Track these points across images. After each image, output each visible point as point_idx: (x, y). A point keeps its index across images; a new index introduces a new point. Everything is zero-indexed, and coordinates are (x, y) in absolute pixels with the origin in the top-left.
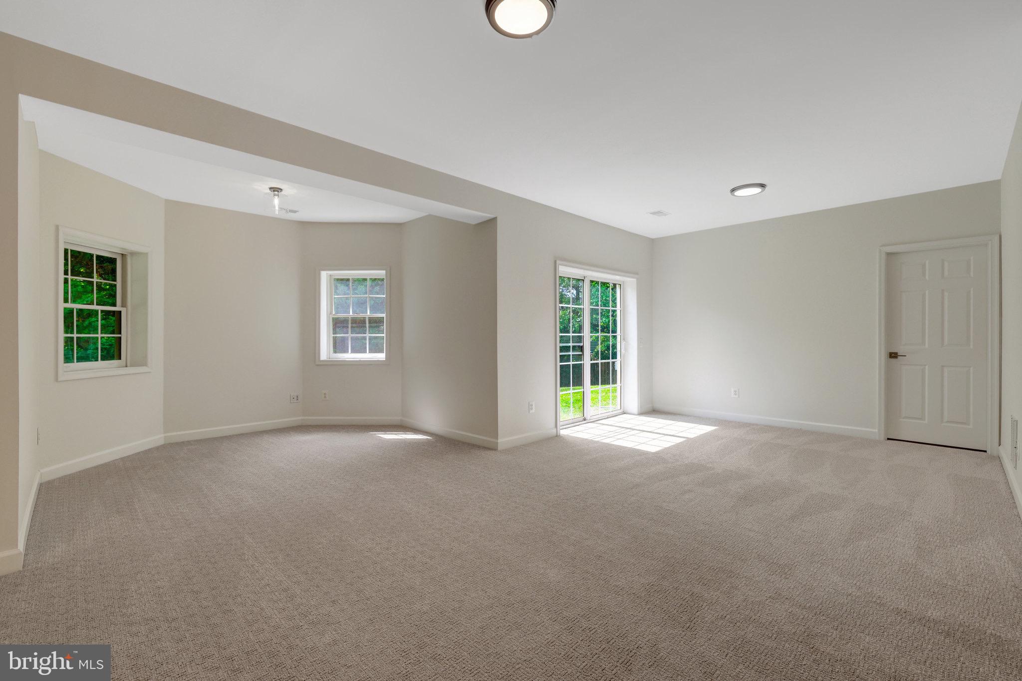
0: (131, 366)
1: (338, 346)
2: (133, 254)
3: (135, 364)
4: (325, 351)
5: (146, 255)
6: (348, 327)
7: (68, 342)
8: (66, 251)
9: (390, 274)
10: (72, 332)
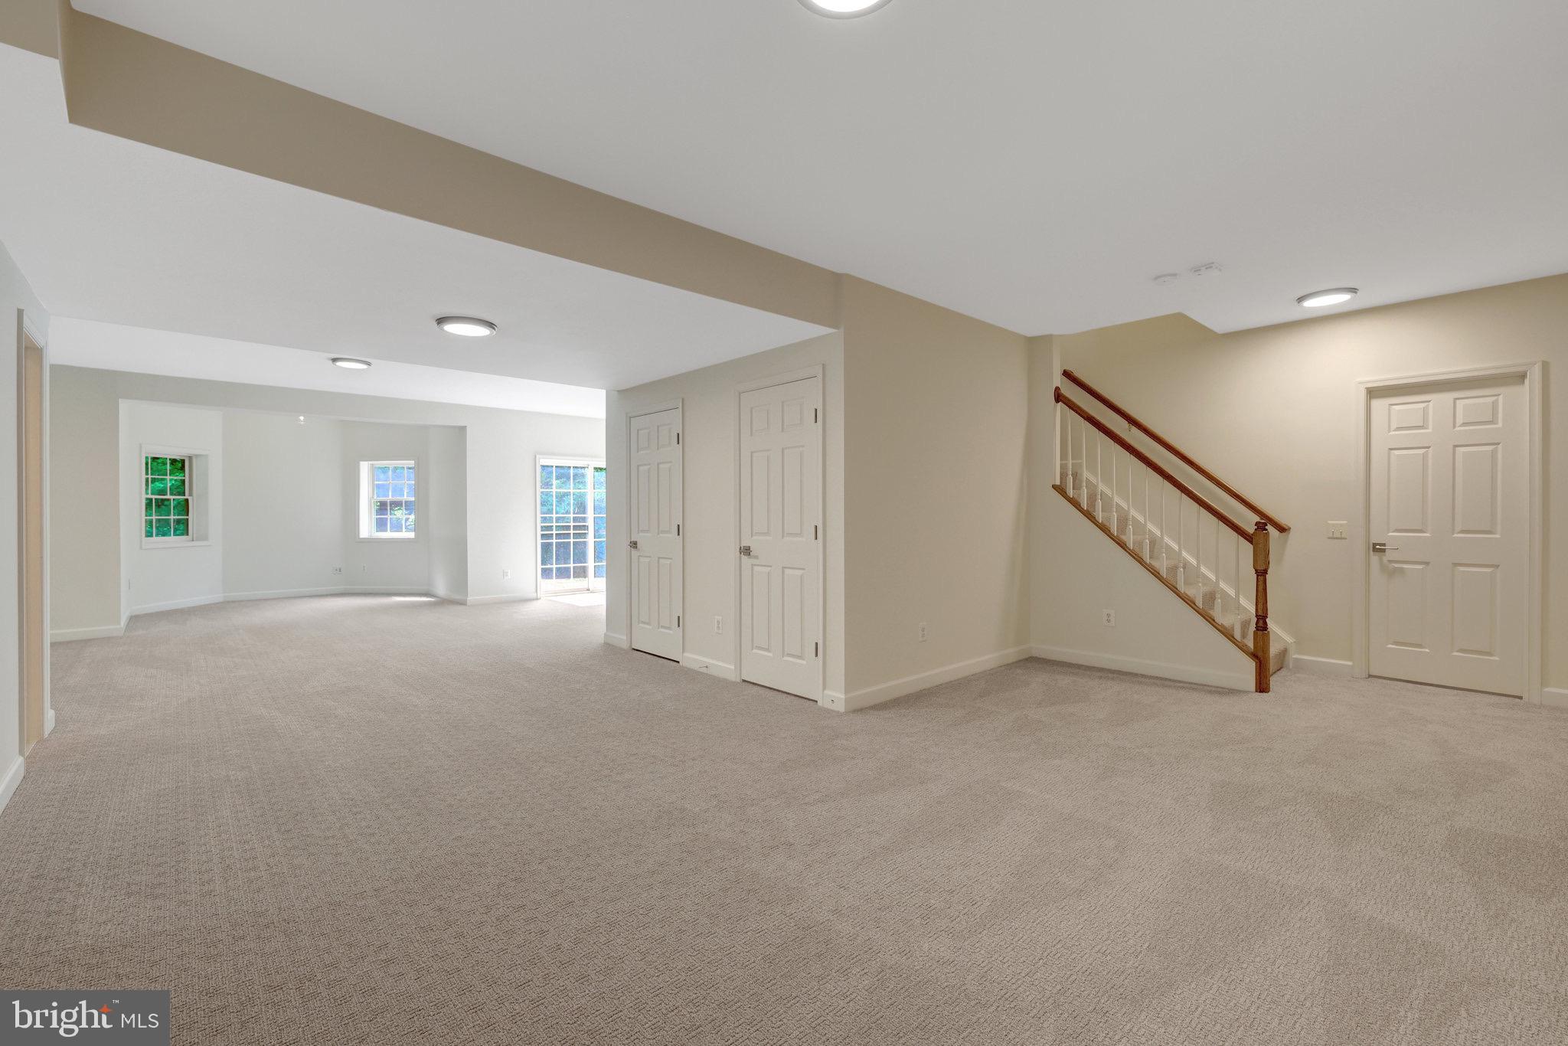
0: (197, 540)
1: (381, 525)
2: (197, 456)
3: (198, 539)
4: (366, 527)
5: (206, 456)
6: (387, 509)
7: (149, 523)
8: (147, 458)
9: (418, 464)
10: (151, 515)
